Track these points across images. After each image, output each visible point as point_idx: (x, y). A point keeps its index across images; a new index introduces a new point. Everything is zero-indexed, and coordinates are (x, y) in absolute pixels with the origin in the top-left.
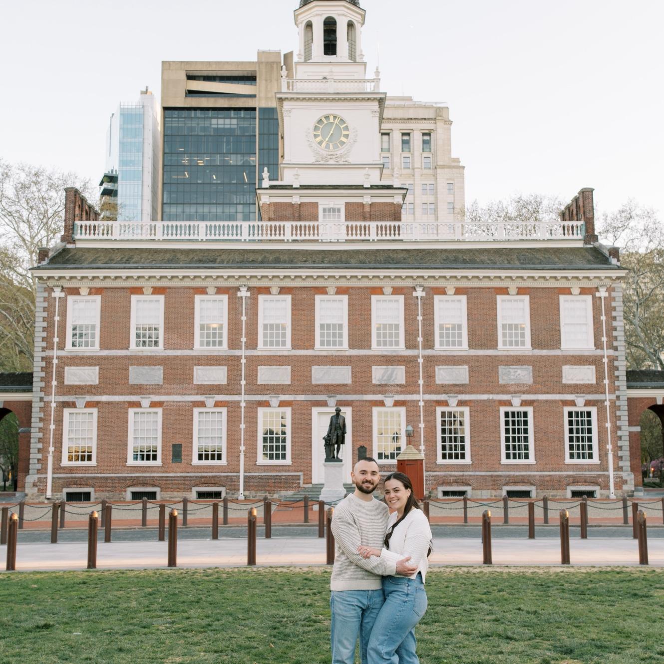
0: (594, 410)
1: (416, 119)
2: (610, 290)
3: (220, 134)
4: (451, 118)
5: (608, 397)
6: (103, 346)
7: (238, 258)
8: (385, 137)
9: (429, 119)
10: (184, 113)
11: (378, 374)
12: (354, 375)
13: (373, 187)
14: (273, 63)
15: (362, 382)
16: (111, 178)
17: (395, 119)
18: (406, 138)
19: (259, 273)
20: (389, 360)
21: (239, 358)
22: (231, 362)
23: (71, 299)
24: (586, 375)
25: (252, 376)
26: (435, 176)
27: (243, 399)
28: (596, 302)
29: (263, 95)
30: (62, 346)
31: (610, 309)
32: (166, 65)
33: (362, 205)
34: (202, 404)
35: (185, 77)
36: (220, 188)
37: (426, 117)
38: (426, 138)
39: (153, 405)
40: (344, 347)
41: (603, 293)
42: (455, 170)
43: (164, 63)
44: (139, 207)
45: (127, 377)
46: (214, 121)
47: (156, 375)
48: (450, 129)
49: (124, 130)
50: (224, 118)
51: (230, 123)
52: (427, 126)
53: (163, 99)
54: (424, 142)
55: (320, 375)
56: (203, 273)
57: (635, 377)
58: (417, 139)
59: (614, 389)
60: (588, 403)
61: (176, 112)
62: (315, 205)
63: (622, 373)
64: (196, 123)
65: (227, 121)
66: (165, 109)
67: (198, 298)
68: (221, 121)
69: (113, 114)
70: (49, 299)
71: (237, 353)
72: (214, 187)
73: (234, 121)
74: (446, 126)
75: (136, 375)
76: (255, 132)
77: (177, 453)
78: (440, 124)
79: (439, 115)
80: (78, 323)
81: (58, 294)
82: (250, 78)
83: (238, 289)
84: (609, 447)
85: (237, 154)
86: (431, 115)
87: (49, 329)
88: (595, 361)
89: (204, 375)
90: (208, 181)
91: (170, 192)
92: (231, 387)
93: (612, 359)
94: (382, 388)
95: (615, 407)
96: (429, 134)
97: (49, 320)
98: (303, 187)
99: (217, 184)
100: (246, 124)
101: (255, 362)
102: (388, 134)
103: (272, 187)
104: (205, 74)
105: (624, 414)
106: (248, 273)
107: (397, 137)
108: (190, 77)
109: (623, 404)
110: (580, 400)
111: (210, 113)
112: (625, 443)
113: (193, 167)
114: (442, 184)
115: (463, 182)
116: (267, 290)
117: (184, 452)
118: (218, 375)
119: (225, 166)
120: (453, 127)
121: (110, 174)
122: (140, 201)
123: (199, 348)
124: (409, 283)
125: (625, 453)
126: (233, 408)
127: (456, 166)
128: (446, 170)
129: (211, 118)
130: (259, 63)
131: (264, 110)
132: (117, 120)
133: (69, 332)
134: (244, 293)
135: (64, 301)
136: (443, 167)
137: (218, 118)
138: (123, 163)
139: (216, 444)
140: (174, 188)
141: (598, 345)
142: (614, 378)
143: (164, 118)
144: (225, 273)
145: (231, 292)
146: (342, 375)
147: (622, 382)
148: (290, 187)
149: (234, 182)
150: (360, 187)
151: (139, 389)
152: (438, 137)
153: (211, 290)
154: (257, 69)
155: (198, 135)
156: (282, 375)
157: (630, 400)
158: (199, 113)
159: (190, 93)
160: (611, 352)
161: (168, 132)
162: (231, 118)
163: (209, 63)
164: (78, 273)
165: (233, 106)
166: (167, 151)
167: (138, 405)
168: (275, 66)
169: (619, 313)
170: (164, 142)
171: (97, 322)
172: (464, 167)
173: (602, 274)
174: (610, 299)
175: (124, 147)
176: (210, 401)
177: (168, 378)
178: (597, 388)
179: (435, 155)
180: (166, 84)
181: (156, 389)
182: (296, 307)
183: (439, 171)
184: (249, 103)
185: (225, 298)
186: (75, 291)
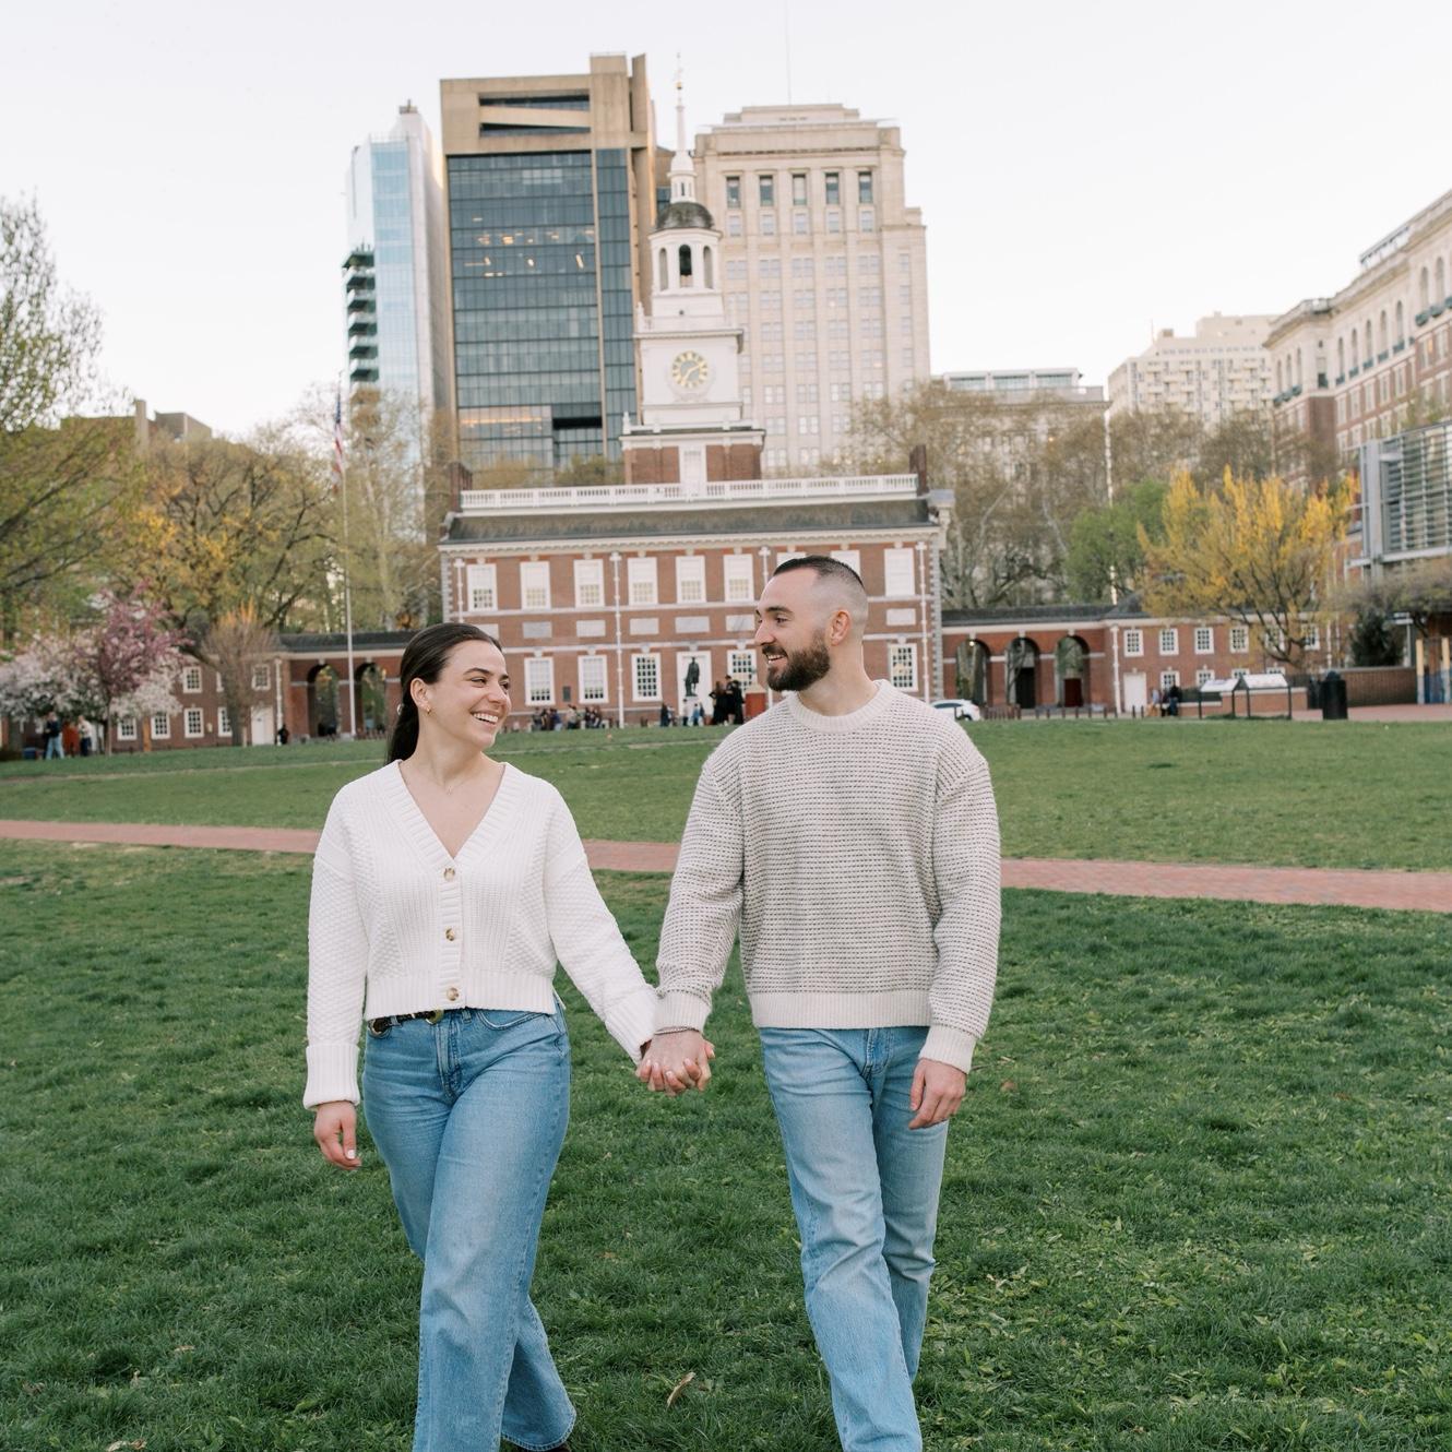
0: (914, 647)
1: (847, 150)
2: (928, 543)
3: (536, 196)
4: (904, 146)
5: (925, 636)
6: (501, 607)
7: (608, 524)
8: (799, 181)
9: (868, 149)
10: (478, 163)
11: (731, 622)
12: (711, 625)
13: (733, 429)
14: (615, 74)
15: (718, 630)
16: (362, 259)
17: (814, 151)
18: (832, 180)
19: (627, 541)
20: (740, 611)
21: (613, 613)
22: (608, 617)
23: (470, 568)
24: (906, 617)
25: (625, 628)
26: (879, 243)
27: (619, 647)
28: (916, 553)
29: (601, 128)
30: (465, 608)
31: (928, 560)
32: (447, 86)
33: (721, 448)
34: (585, 653)
35: (476, 103)
36: (542, 281)
37: (864, 145)
38: (865, 179)
39: (545, 655)
40: (701, 601)
41: (921, 547)
42: (910, 233)
43: (443, 82)
44: (411, 307)
45: (521, 632)
46: (526, 174)
47: (546, 629)
48: (901, 164)
49: (379, 181)
50: (542, 168)
51: (550, 176)
52: (866, 160)
53: (446, 142)
54: (862, 186)
55: (682, 625)
56: (580, 543)
57: (949, 616)
58: (850, 182)
59: (930, 628)
60: (909, 641)
61: (466, 161)
62: (676, 450)
63: (937, 614)
64: (498, 180)
65: (547, 173)
66: (449, 157)
67: (577, 563)
68: (537, 173)
69: (356, 149)
70: (453, 570)
71: (612, 609)
72: (531, 281)
73: (558, 173)
74: (896, 159)
75: (529, 630)
76: (590, 188)
77: (567, 693)
78: (886, 157)
79: (885, 140)
80: (478, 588)
81: (459, 564)
82: (579, 99)
83: (610, 554)
84: (926, 677)
85: (565, 225)
86: (871, 140)
87: (454, 594)
88: (915, 605)
89: (586, 629)
90: (521, 272)
91: (464, 292)
92: (609, 638)
93: (929, 603)
94: (736, 635)
95: (931, 643)
96: (869, 174)
97: (454, 586)
98: (665, 432)
99: (536, 276)
100: (578, 174)
101: (627, 616)
102: (803, 176)
103: (634, 433)
104: (509, 96)
105: (939, 649)
106: (618, 541)
107: (818, 181)
108: (485, 102)
109: (938, 641)
110: (902, 638)
111: (519, 161)
112: (939, 673)
113: (496, 249)
114: (891, 254)
115: (924, 252)
116: (635, 555)
117: (572, 692)
118: (597, 628)
119: (547, 246)
120: (907, 160)
121: (360, 252)
122: (411, 297)
123: (580, 605)
124: (755, 544)
125: (940, 682)
126: (611, 655)
127: (912, 225)
128: (898, 233)
129: (522, 169)
130: (593, 75)
131: (603, 153)
132: (365, 158)
133: (471, 597)
134: (615, 558)
135: (464, 570)
136: (892, 228)
137: (532, 168)
138: (381, 235)
139: (599, 685)
140: (470, 284)
141: (918, 591)
142: (930, 619)
143: (449, 171)
144: (599, 542)
145: (605, 556)
146: (702, 625)
147: (938, 622)
148: (650, 433)
149: (563, 271)
150: (720, 430)
151: (532, 642)
152: (884, 176)
153: (588, 556)
154: (590, 86)
155: (502, 199)
156: (651, 626)
157: (945, 638)
158: (502, 162)
159: (487, 128)
160: (929, 597)
161: (456, 196)
162: (552, 168)
163: (514, 80)
164: (476, 547)
165: (555, 148)
166: (455, 225)
167: (531, 655)
168: (618, 78)
169: (936, 564)
170: (450, 210)
171: (494, 587)
172: (924, 228)
173: (920, 531)
174: (927, 552)
175: (381, 208)
176: (592, 649)
177: (556, 632)
178: (917, 628)
179: (879, 209)
180: (448, 117)
181: (546, 642)
182: (660, 567)
183: (886, 234)
184: (580, 143)
185: (600, 562)
186: (473, 561)
